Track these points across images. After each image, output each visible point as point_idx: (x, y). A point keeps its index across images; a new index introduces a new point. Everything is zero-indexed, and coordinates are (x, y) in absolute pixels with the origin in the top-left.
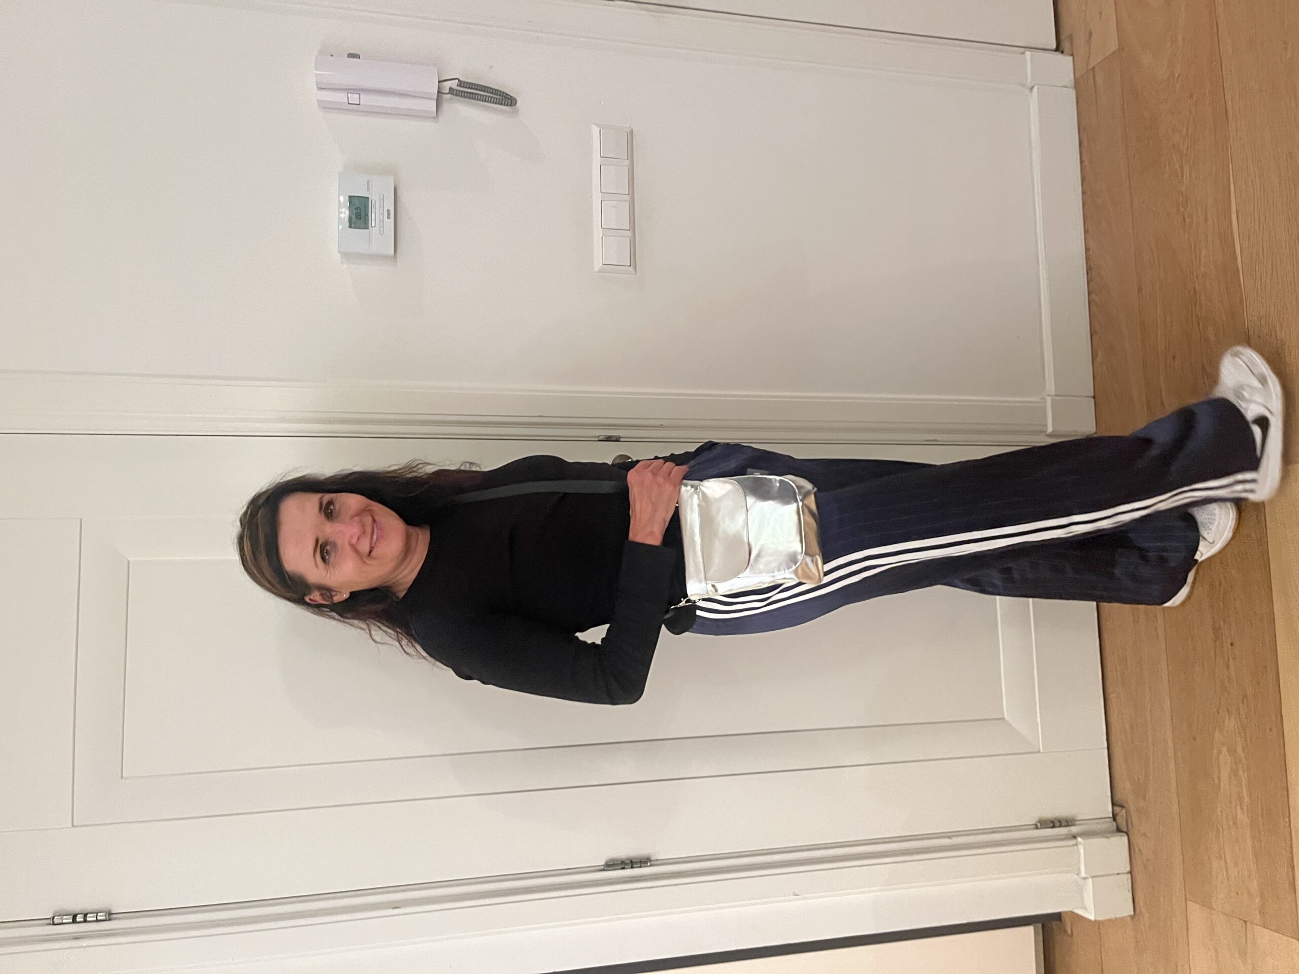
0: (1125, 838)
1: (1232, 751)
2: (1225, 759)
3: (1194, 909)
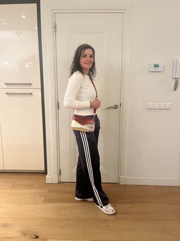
0: (57, 183)
1: (70, 197)
2: (69, 196)
3: (47, 191)
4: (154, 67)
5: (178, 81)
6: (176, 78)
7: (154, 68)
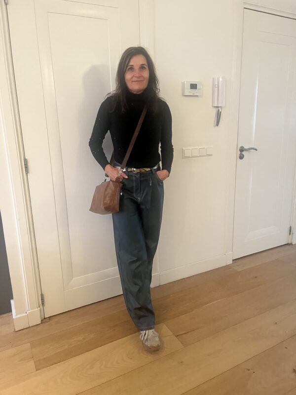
0: (40, 323)
1: (84, 339)
2: (81, 338)
3: (29, 344)
4: (191, 88)
5: (220, 111)
6: (218, 107)
7: (190, 90)
